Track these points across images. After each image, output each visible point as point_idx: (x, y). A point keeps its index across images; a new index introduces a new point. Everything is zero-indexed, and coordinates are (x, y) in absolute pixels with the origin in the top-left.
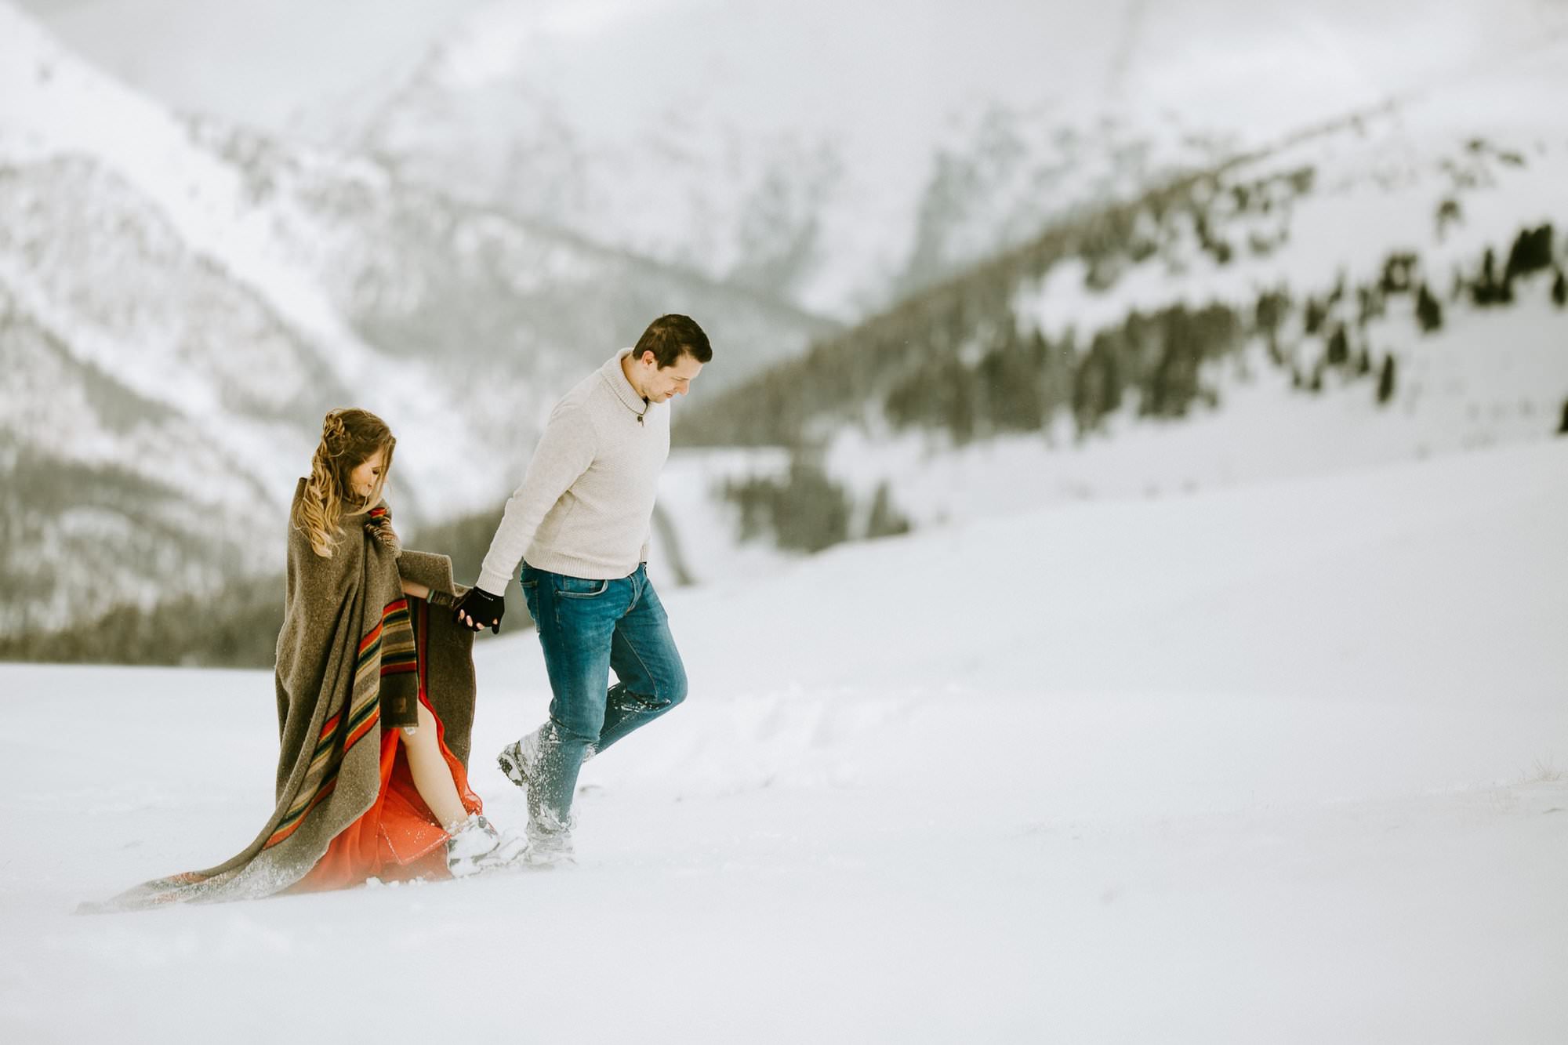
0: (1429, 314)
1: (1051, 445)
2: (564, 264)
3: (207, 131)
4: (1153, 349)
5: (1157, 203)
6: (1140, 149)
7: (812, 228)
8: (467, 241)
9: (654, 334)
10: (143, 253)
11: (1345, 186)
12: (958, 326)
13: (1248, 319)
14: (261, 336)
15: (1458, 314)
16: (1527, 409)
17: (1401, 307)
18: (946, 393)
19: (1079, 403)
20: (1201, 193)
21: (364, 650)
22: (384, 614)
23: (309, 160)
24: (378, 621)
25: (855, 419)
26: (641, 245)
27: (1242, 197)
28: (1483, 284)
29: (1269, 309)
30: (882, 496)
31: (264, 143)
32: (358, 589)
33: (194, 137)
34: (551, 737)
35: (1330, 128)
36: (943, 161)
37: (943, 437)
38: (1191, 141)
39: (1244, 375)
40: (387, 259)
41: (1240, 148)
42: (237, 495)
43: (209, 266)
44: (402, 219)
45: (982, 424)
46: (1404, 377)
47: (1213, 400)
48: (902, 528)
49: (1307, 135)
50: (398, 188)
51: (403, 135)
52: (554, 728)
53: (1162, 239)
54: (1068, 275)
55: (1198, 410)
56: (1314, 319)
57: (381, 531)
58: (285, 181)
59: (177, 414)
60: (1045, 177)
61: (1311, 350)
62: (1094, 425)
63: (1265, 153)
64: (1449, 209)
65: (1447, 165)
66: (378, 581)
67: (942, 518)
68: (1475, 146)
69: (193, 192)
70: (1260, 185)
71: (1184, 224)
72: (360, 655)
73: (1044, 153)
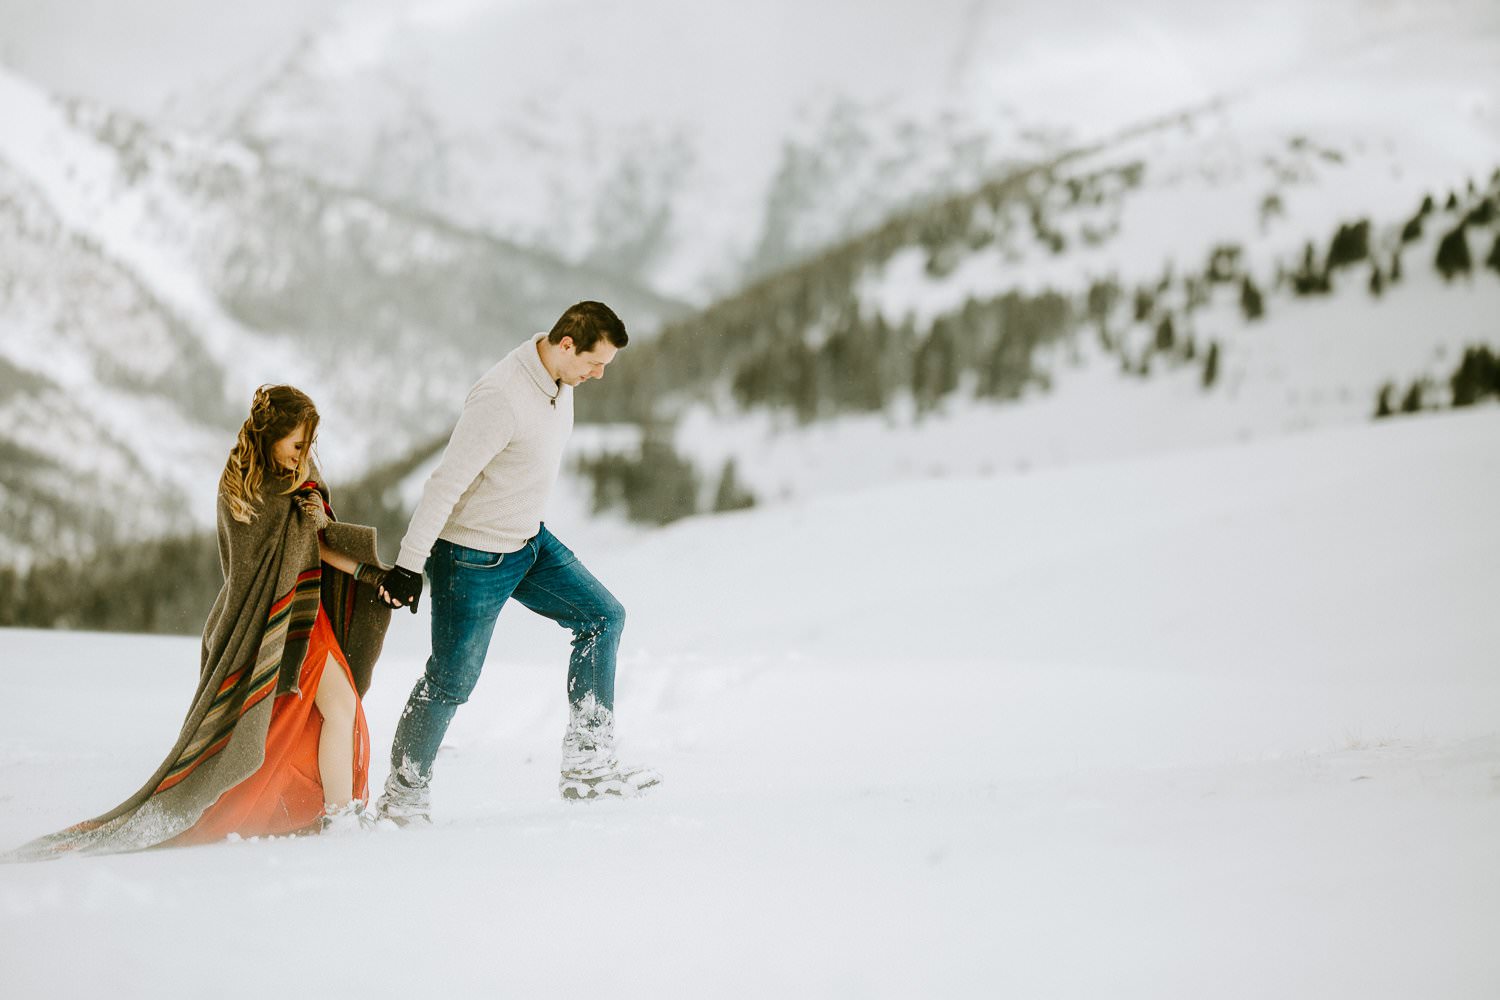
0: (1252, 303)
1: (892, 424)
2: (426, 246)
3: (85, 115)
4: (989, 333)
5: (995, 194)
6: (978, 143)
7: (664, 215)
8: (334, 222)
9: (572, 321)
10: (21, 231)
11: (1173, 180)
12: (803, 311)
13: (1079, 306)
14: (134, 312)
15: (1281, 305)
16: (1344, 395)
17: (1226, 297)
18: (790, 374)
19: (918, 383)
20: (1036, 185)
21: (275, 614)
22: (299, 580)
23: (182, 143)
24: (291, 587)
25: (704, 397)
26: (500, 229)
27: (1075, 189)
28: (1304, 276)
29: (1101, 297)
30: (729, 471)
31: (139, 127)
32: (275, 555)
33: (72, 118)
34: (422, 693)
35: (1160, 125)
36: (791, 152)
37: (787, 416)
38: (1027, 136)
39: (1076, 360)
40: (256, 240)
41: (1073, 144)
42: (110, 465)
43: (86, 244)
44: (271, 200)
45: (825, 403)
46: (1228, 364)
47: (1046, 384)
48: (748, 503)
49: (1137, 131)
50: (267, 170)
51: (272, 121)
52: (426, 685)
53: (998, 228)
54: (909, 262)
55: (1031, 393)
56: (1142, 307)
57: (306, 502)
58: (159, 163)
59: (55, 387)
60: (889, 168)
61: (1140, 337)
62: (933, 406)
63: (1098, 148)
64: (1271, 204)
65: (1270, 162)
66: (295, 549)
67: (786, 494)
68: (1298, 144)
69: (71, 173)
70: (1093, 178)
71: (1020, 214)
72: (270, 619)
73: (886, 144)
